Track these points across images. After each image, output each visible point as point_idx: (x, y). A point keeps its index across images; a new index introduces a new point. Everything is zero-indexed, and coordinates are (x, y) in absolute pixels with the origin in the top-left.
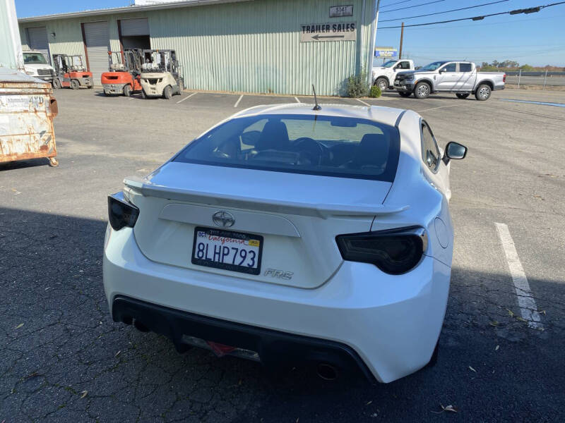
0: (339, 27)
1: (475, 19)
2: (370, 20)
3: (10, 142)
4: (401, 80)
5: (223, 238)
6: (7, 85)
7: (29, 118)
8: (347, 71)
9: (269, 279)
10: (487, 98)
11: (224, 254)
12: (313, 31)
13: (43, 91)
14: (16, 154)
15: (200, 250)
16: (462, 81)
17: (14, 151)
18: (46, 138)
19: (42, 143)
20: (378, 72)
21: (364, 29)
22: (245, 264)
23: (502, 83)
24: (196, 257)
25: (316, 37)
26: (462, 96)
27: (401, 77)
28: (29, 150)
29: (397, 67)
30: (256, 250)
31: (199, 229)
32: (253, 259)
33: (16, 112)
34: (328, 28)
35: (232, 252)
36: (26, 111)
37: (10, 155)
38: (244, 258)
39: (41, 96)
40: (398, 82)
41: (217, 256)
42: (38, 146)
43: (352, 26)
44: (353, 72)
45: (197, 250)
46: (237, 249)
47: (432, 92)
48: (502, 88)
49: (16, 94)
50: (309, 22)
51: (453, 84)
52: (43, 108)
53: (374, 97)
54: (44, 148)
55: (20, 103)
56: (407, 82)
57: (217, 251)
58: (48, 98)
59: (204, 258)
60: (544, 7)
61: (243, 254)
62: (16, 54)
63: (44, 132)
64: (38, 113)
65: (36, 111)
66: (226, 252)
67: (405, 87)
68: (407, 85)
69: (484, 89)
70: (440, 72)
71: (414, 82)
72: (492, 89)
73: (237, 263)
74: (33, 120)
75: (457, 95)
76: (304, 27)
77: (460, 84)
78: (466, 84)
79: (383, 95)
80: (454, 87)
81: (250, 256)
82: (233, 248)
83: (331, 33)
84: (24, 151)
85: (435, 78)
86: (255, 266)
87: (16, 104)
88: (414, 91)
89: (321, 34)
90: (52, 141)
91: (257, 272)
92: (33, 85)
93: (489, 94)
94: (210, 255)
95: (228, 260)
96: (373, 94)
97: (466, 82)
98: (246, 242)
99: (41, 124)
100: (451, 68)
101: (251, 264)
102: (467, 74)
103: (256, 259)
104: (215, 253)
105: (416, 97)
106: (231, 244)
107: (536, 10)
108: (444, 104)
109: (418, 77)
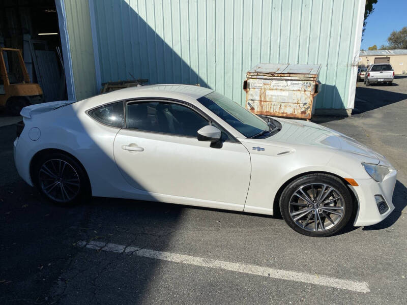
3: (285, 106)
6: (291, 75)
7: (300, 95)
13: (312, 79)
14: (286, 113)
17: (285, 112)
18: (306, 107)
19: (303, 110)
28: (295, 112)
33: (294, 90)
36: (299, 90)
37: (283, 113)
39: (310, 82)
42: (300, 111)
49: (297, 80)
52: (310, 89)
54: (304, 112)
55: (299, 85)
58: (314, 84)
62: (354, 56)
63: (306, 104)
64: (306, 92)
65: (305, 91)
74: (302, 96)
84: (291, 113)
87: (295, 86)
90: (310, 109)
92: (306, 75)
99: (306, 98)
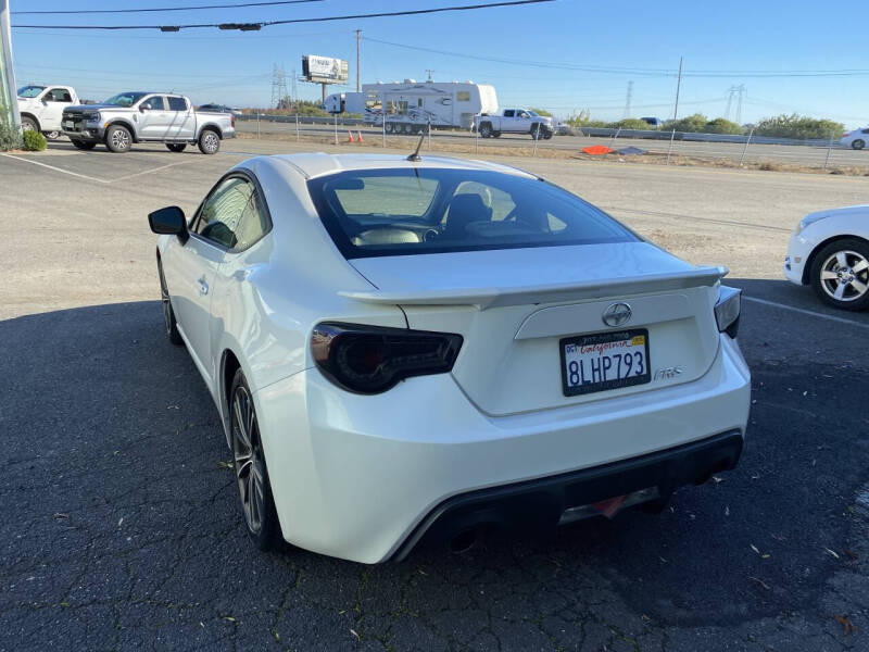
1: (164, 29)
4: (76, 120)
5: (600, 346)
9: (661, 382)
10: (217, 151)
11: (605, 369)
15: (573, 373)
16: (177, 125)
22: (632, 374)
23: (230, 129)
24: (570, 385)
26: (176, 147)
29: (49, 99)
31: (566, 342)
32: (640, 363)
38: (630, 364)
40: (70, 124)
41: (597, 373)
45: (569, 374)
46: (620, 356)
47: (135, 141)
48: (233, 136)
51: (165, 129)
53: (34, 150)
56: (89, 124)
57: (596, 367)
59: (580, 383)
60: (265, 24)
61: (628, 361)
66: (607, 364)
67: (88, 133)
68: (90, 130)
69: (209, 136)
70: (141, 109)
71: (102, 125)
72: (221, 138)
73: (623, 375)
75: (168, 146)
77: (175, 129)
78: (183, 130)
79: (50, 147)
80: (166, 134)
81: (636, 360)
82: (615, 356)
85: (135, 120)
86: (645, 372)
88: (105, 140)
91: (643, 379)
93: (218, 144)
94: (588, 377)
95: (611, 375)
96: (30, 145)
97: (182, 126)
98: (629, 342)
100: (157, 103)
101: (639, 370)
102: (182, 115)
103: (644, 362)
104: (594, 370)
105: (110, 149)
106: (611, 350)
107: (256, 27)
109: (107, 116)
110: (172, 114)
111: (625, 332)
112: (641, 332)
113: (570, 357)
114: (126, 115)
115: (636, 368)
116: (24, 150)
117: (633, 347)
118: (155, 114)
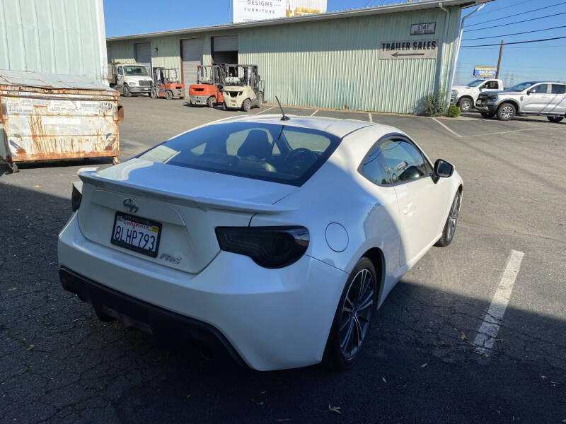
0: (420, 45)
2: (451, 38)
3: (80, 141)
4: (483, 100)
5: (134, 223)
6: (81, 92)
7: (98, 122)
8: (425, 89)
9: (163, 261)
11: (133, 238)
12: (393, 49)
13: (112, 98)
14: (84, 152)
16: (553, 104)
17: (82, 149)
18: (111, 139)
19: (107, 144)
20: (462, 91)
21: (445, 47)
22: (147, 248)
24: (114, 238)
25: (395, 55)
26: (554, 119)
27: (484, 98)
28: (96, 149)
29: (484, 87)
30: (156, 235)
31: (118, 214)
32: (153, 243)
33: (88, 116)
34: (408, 46)
35: (139, 236)
36: (96, 115)
37: (78, 153)
38: (147, 241)
39: (110, 102)
40: (480, 102)
41: (128, 238)
42: (103, 147)
43: (434, 44)
44: (431, 91)
45: (116, 232)
46: (142, 234)
47: (518, 113)
49: (89, 100)
50: (389, 40)
51: (542, 106)
52: (111, 113)
53: (452, 117)
54: (109, 148)
55: (92, 108)
56: (489, 102)
57: (129, 234)
58: (116, 105)
59: (119, 240)
61: (147, 238)
62: (102, 66)
63: (110, 134)
64: (107, 118)
65: (105, 116)
66: (135, 235)
67: (487, 108)
68: (489, 106)
70: (528, 93)
71: (497, 103)
73: (141, 246)
74: (102, 124)
75: (549, 118)
76: (384, 45)
77: (551, 106)
78: (558, 107)
79: (462, 115)
80: (543, 110)
81: (151, 240)
82: (140, 233)
83: (411, 50)
84: (91, 150)
85: (521, 99)
86: (154, 250)
87: (88, 108)
88: (497, 112)
89: (401, 52)
90: (116, 142)
91: (154, 255)
92: (104, 93)
94: (124, 238)
95: (135, 243)
96: (451, 114)
97: (558, 104)
98: (150, 228)
99: (108, 127)
100: (541, 89)
101: (151, 247)
102: (560, 96)
103: (155, 244)
104: (128, 236)
105: (498, 119)
106: (139, 229)
108: (527, 127)
109: (502, 98)
110: (553, 96)
111: (149, 220)
112: (158, 225)
113: (119, 223)
114: (515, 97)
115: (149, 246)
116: (448, 116)
117: (151, 232)
118: (539, 96)
